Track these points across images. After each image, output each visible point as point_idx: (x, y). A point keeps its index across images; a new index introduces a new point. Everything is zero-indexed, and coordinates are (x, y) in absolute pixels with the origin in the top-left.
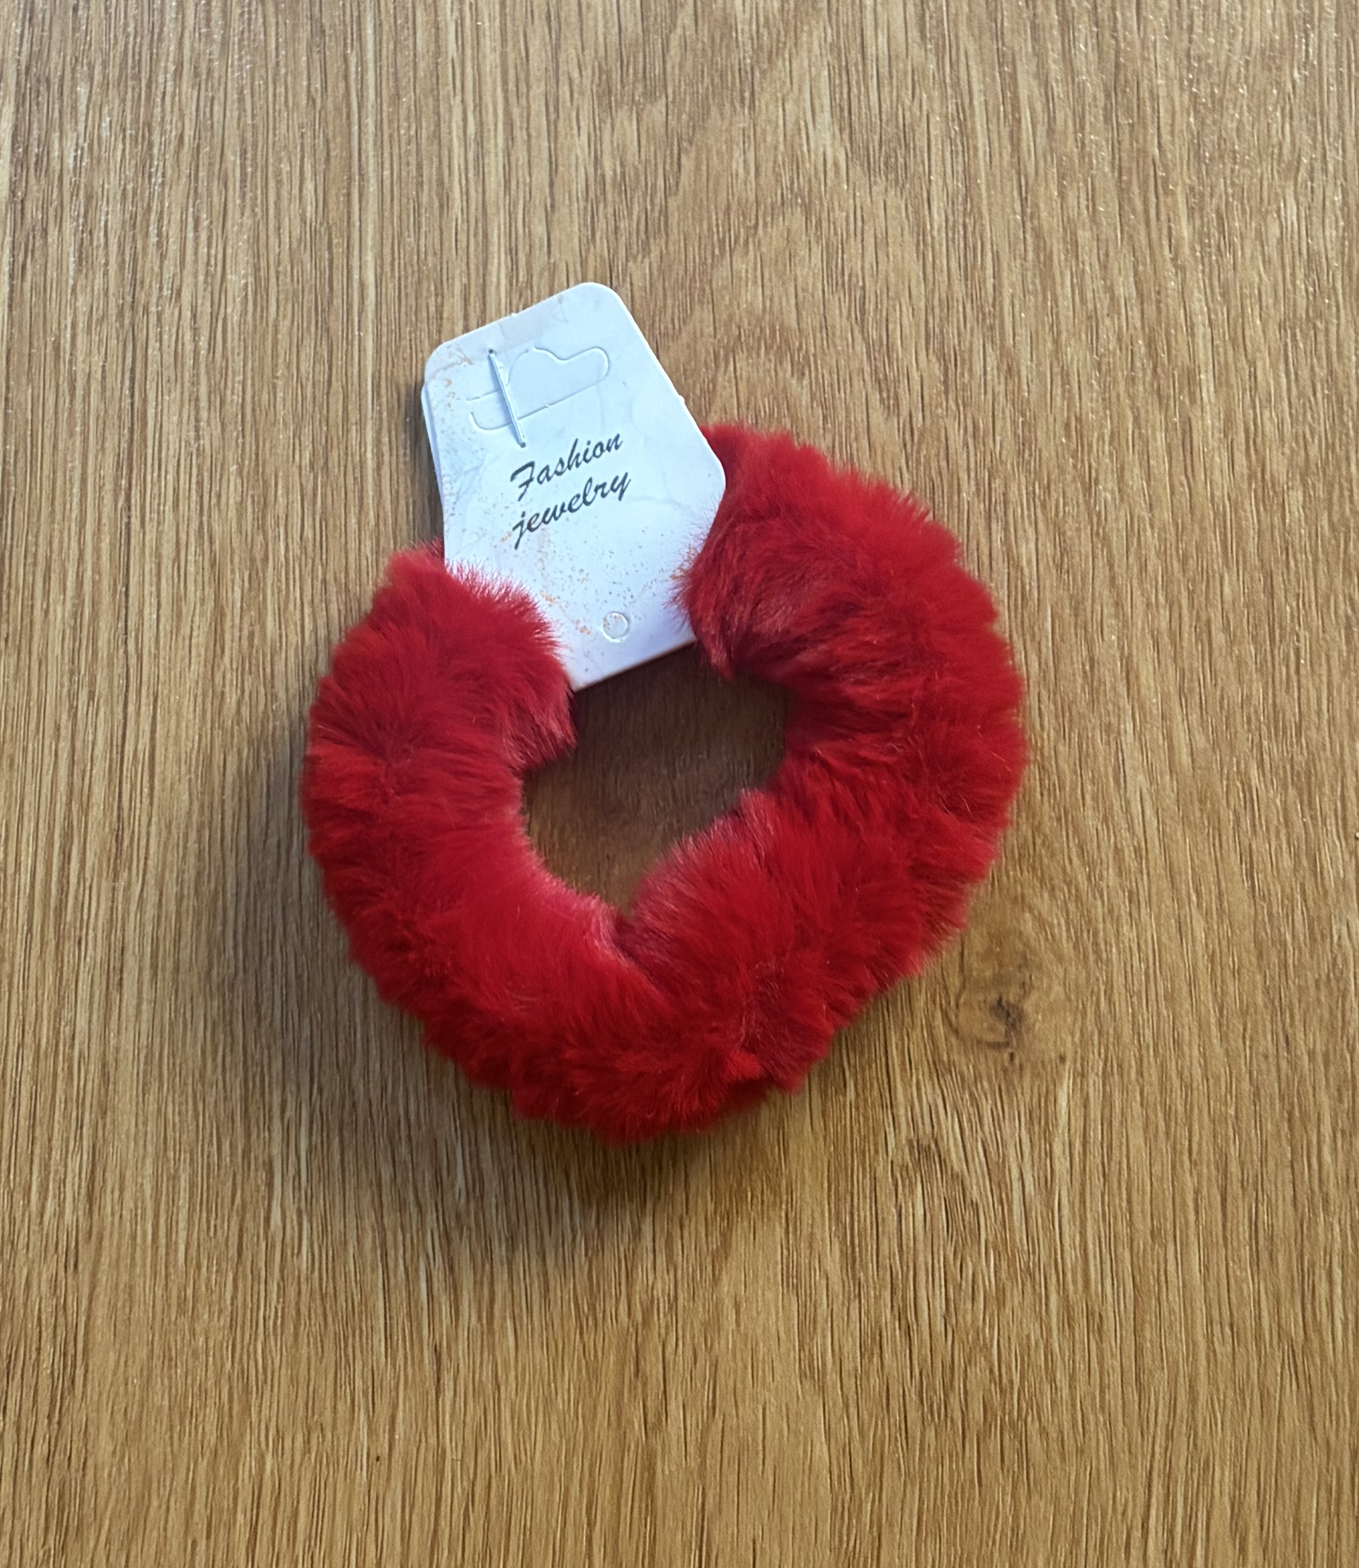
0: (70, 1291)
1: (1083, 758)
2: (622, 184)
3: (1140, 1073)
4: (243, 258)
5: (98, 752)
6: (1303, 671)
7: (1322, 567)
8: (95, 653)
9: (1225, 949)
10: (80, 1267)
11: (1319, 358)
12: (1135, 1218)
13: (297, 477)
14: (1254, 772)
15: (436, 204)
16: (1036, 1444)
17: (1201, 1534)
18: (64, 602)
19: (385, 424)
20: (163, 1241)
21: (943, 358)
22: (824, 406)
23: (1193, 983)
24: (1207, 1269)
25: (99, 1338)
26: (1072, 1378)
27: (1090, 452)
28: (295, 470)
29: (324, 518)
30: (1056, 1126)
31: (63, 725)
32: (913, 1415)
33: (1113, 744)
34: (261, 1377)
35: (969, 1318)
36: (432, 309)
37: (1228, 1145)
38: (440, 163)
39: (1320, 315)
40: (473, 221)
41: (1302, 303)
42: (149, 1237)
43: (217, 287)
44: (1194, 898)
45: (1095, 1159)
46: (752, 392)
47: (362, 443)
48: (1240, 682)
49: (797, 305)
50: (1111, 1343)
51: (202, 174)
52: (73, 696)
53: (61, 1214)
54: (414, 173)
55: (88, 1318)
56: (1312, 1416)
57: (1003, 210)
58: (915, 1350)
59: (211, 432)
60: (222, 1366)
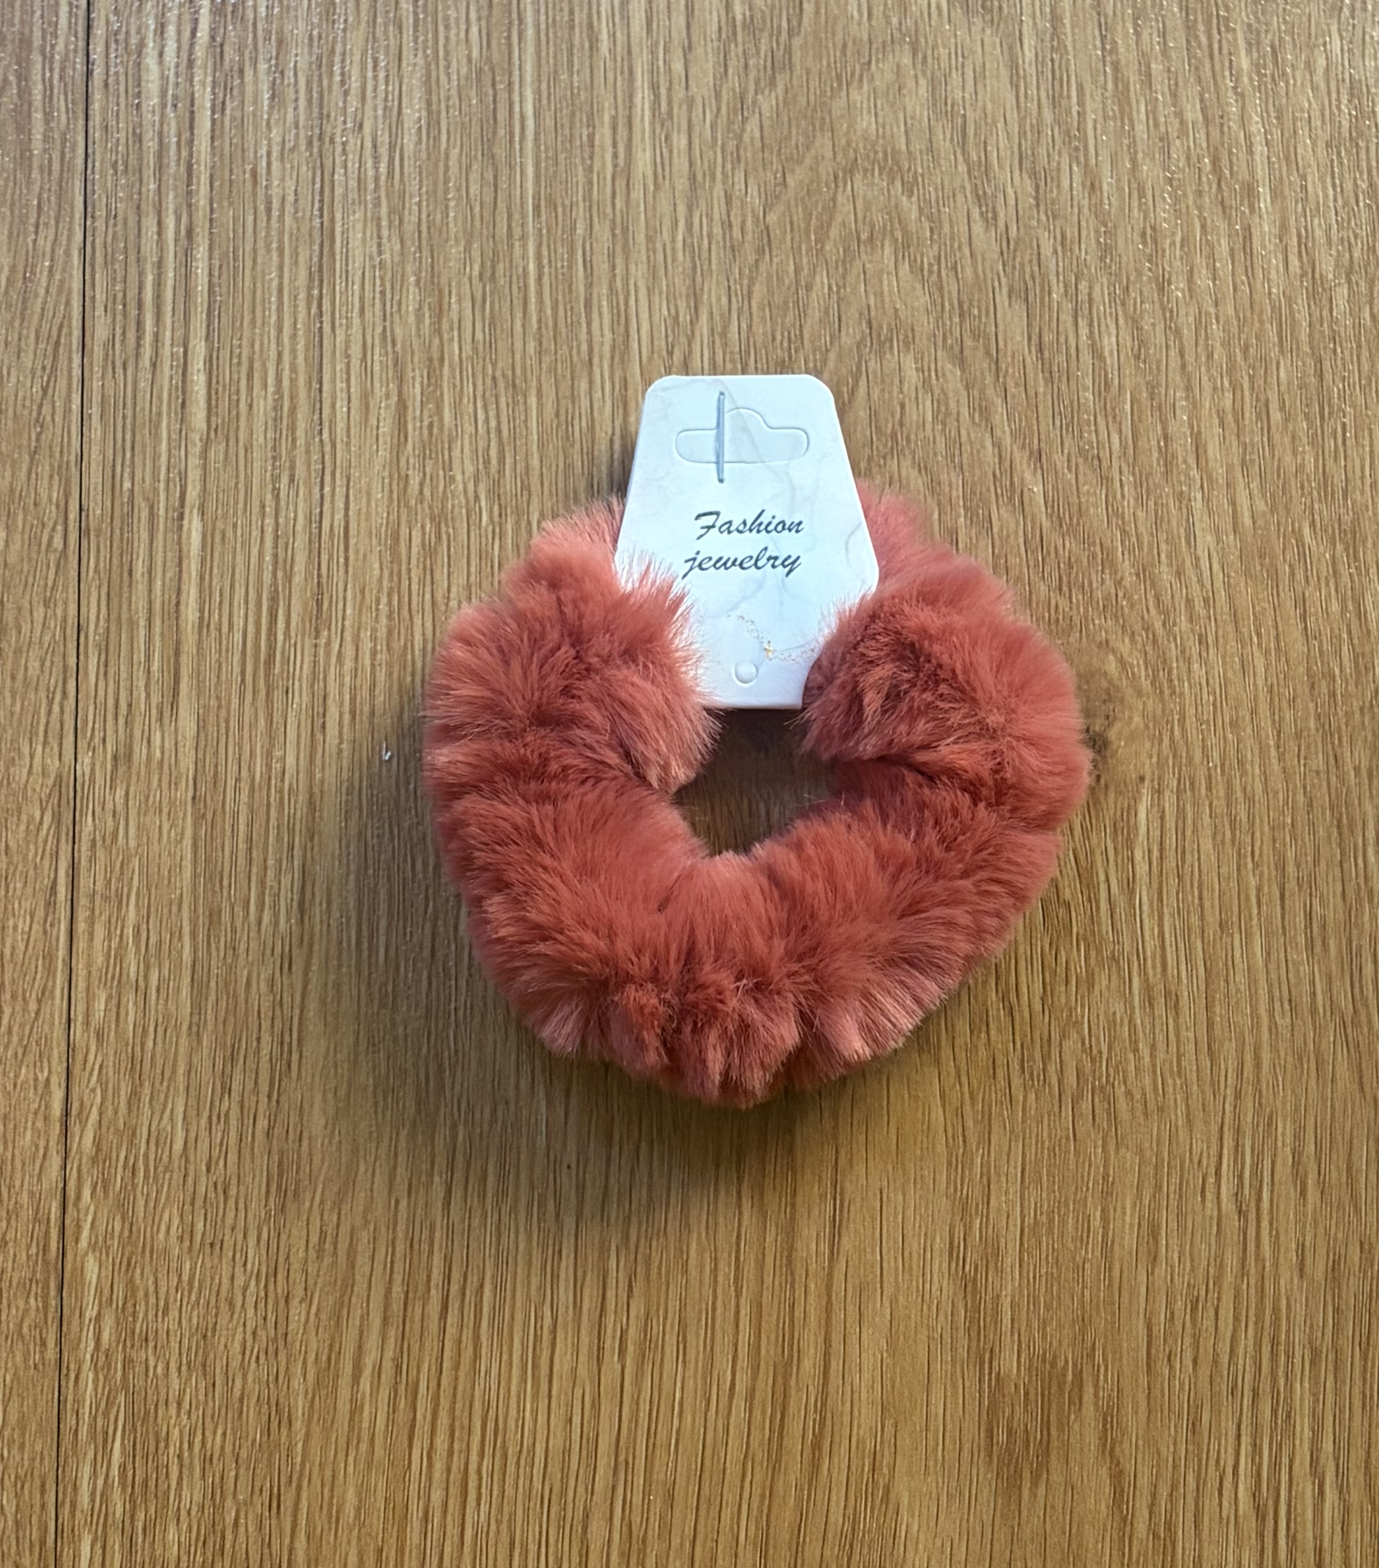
0: (285, 988)
1: (1158, 521)
2: (750, 24)
3: (1209, 789)
4: (417, 94)
5: (299, 528)
6: (1348, 443)
7: (1365, 353)
8: (294, 440)
9: (1282, 682)
10: (294, 968)
11: (1361, 173)
12: (1206, 912)
13: (468, 286)
14: (1306, 531)
15: (587, 45)
16: (1123, 1105)
17: (1267, 1179)
18: (265, 398)
19: (545, 240)
20: (365, 945)
21: (1034, 175)
22: (930, 218)
23: (1254, 712)
24: (1268, 954)
25: (311, 1028)
26: (1153, 1048)
27: (1163, 256)
28: (466, 280)
29: (492, 324)
30: (1136, 835)
31: (267, 503)
32: (1016, 1081)
33: (1184, 511)
34: (453, 1060)
35: (1063, 1000)
36: (585, 138)
37: (1285, 851)
38: (590, 9)
39: (1361, 134)
40: (619, 59)
41: (1346, 124)
42: (353, 942)
43: (394, 119)
44: (1255, 639)
45: (1171, 863)
46: (867, 208)
47: (524, 257)
48: (1295, 453)
49: (906, 132)
50: (1186, 1017)
51: (379, 20)
52: (276, 479)
53: (276, 924)
54: (566, 19)
55: (302, 1011)
56: (1361, 1077)
57: (1086, 47)
58: (1017, 1027)
59: (391, 247)
60: (420, 1050)
